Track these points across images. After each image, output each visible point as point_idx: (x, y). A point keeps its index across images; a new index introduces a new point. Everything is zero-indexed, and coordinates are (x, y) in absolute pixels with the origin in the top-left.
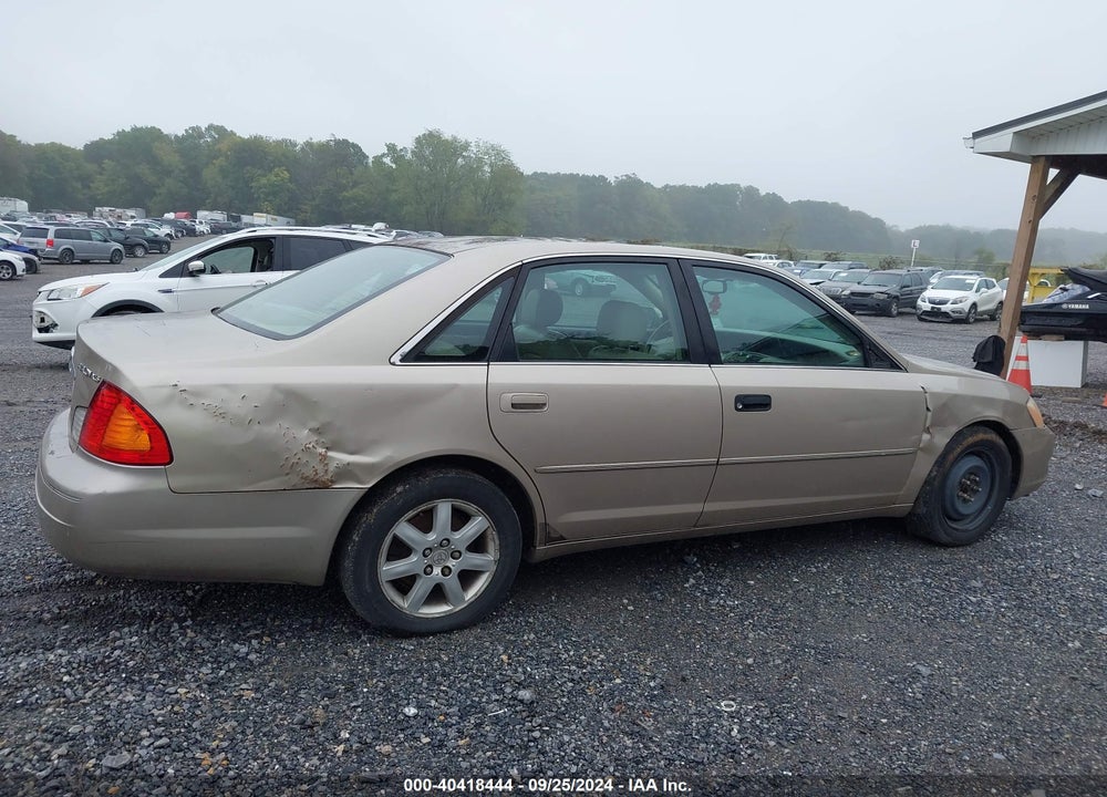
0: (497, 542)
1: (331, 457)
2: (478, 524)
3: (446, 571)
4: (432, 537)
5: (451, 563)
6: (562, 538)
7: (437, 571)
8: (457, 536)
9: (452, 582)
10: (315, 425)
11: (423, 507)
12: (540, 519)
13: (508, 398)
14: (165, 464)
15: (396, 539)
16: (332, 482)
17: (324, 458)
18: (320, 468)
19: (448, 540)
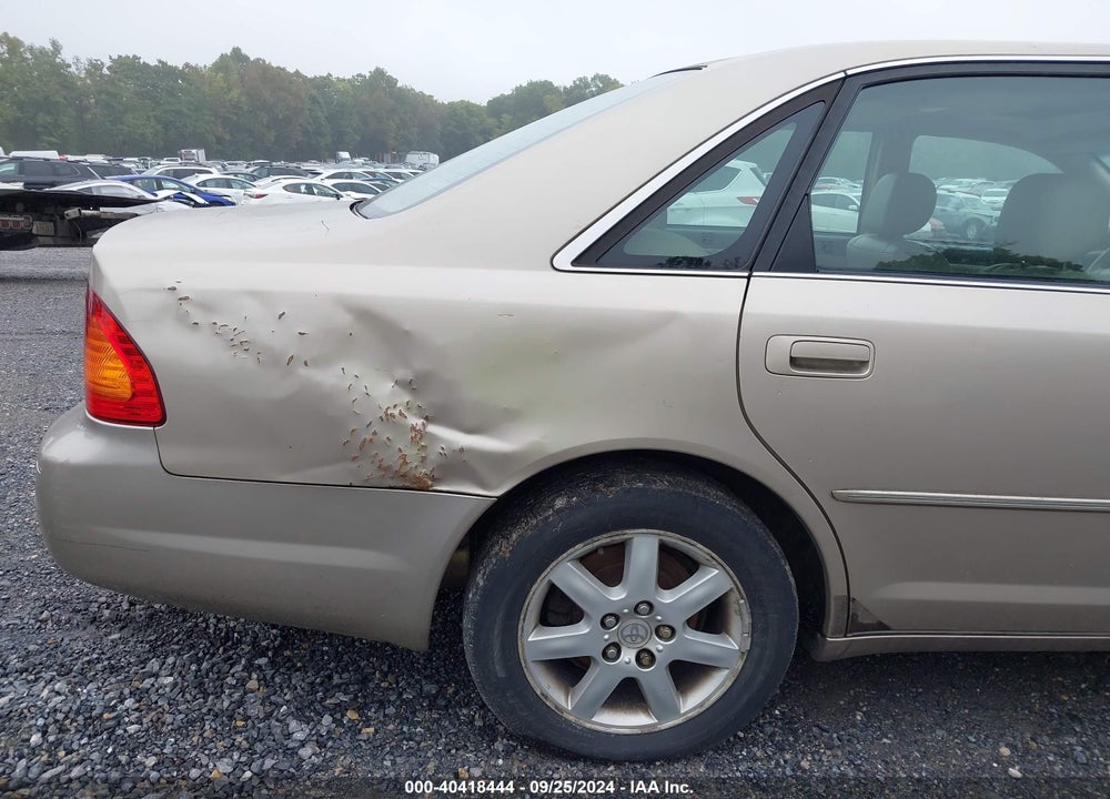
0: (748, 620)
1: (434, 438)
2: (709, 582)
3: (646, 657)
4: (617, 594)
5: (657, 645)
6: (881, 627)
7: (628, 655)
8: (667, 598)
9: (655, 679)
10: (403, 373)
11: (604, 540)
12: (836, 587)
13: (782, 347)
14: (154, 424)
15: (553, 589)
16: (435, 480)
17: (419, 436)
18: (412, 453)
19: (650, 605)
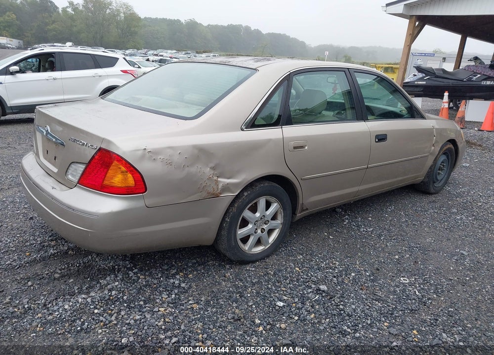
0: (283, 214)
1: (220, 181)
2: (274, 207)
3: (263, 230)
4: (258, 215)
5: (265, 227)
6: (307, 209)
7: (259, 231)
8: (267, 213)
9: (265, 236)
10: (212, 165)
11: (253, 203)
12: (301, 202)
13: (292, 144)
14: (142, 193)
15: (243, 218)
16: (220, 194)
17: (217, 181)
18: (215, 187)
19: (264, 216)
